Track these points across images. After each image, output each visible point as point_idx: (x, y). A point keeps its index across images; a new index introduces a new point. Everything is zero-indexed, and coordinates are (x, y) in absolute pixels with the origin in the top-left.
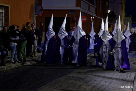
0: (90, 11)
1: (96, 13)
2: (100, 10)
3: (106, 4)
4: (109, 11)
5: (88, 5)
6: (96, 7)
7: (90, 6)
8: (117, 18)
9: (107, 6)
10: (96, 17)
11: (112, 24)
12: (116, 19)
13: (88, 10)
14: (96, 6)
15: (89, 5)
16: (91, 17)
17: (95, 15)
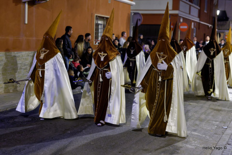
0: (191, 14)
1: (199, 16)
2: (205, 11)
3: (214, 2)
4: (218, 12)
5: (188, 6)
6: (199, 8)
7: (192, 7)
8: (231, 22)
9: (216, 4)
10: (199, 23)
11: (223, 32)
12: (229, 23)
13: (188, 13)
14: (200, 6)
15: (190, 6)
16: (193, 23)
17: (198, 19)
